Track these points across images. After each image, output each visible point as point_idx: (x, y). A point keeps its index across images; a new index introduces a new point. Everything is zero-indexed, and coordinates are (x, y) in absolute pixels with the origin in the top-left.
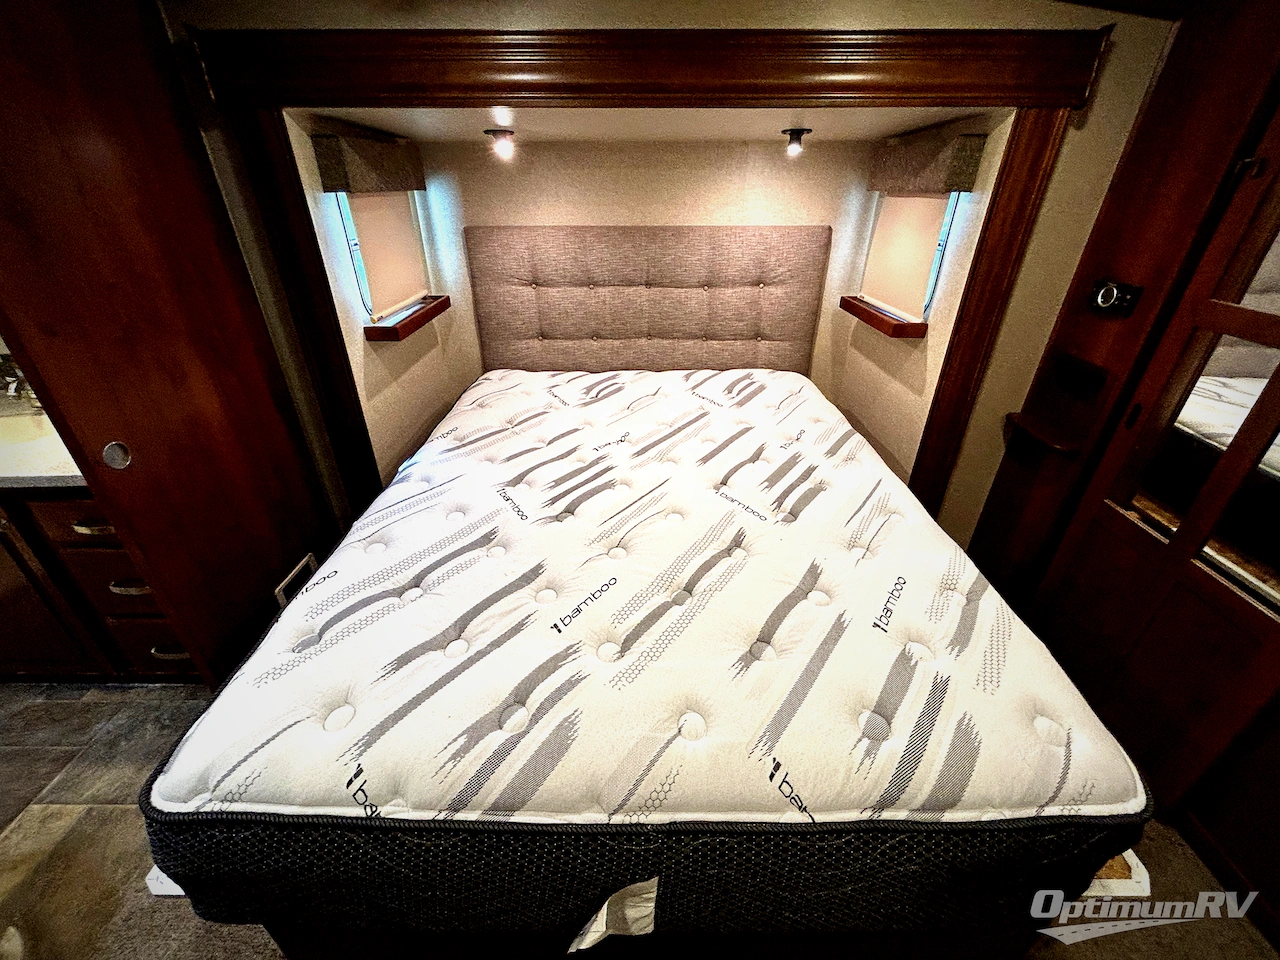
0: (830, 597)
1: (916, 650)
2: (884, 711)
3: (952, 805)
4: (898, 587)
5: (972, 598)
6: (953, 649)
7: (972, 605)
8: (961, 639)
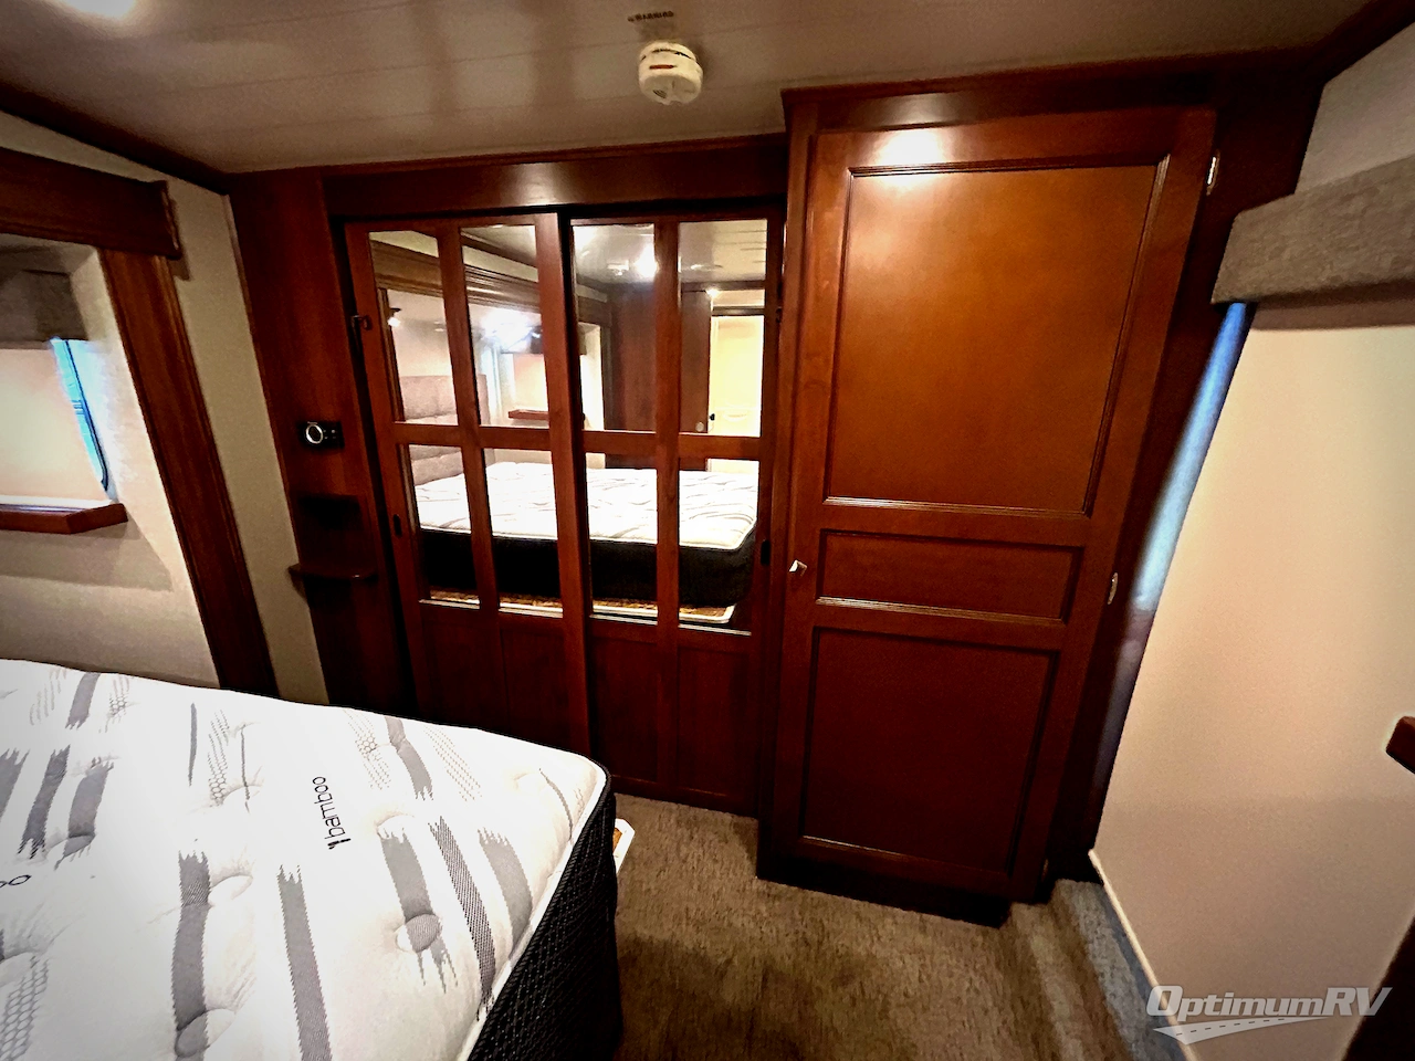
0: (244, 875)
1: (394, 828)
2: (417, 910)
3: (530, 908)
4: (322, 789)
5: (397, 742)
6: (423, 794)
7: (403, 746)
8: (421, 780)
